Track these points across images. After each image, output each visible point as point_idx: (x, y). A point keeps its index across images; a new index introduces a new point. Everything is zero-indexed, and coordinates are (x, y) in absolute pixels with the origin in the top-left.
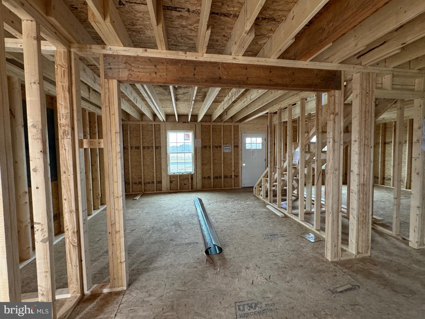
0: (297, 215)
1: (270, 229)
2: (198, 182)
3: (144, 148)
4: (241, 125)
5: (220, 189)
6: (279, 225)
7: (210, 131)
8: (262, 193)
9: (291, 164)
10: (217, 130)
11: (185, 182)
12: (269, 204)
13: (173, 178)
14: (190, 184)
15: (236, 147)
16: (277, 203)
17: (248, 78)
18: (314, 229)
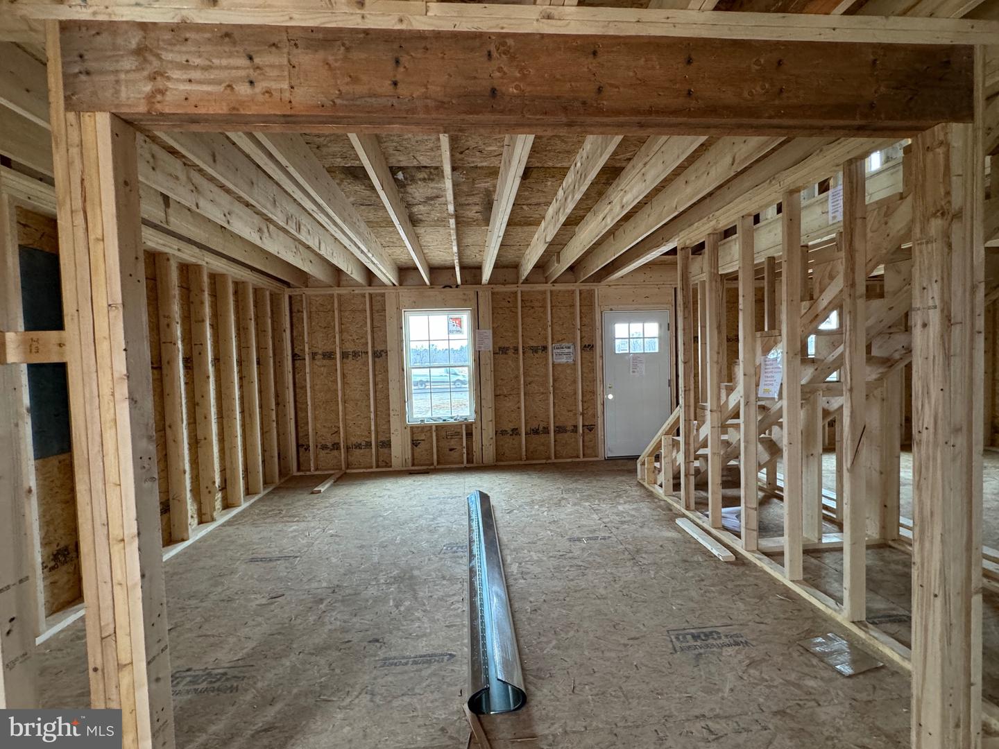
1: (693, 611)
2: (485, 443)
3: (345, 355)
4: (600, 289)
5: (544, 461)
6: (722, 593)
7: (517, 308)
8: (661, 478)
9: (753, 398)
10: (536, 304)
11: (453, 443)
12: (684, 516)
13: (419, 434)
14: (465, 450)
15: (588, 347)
16: (709, 513)
18: (843, 616)
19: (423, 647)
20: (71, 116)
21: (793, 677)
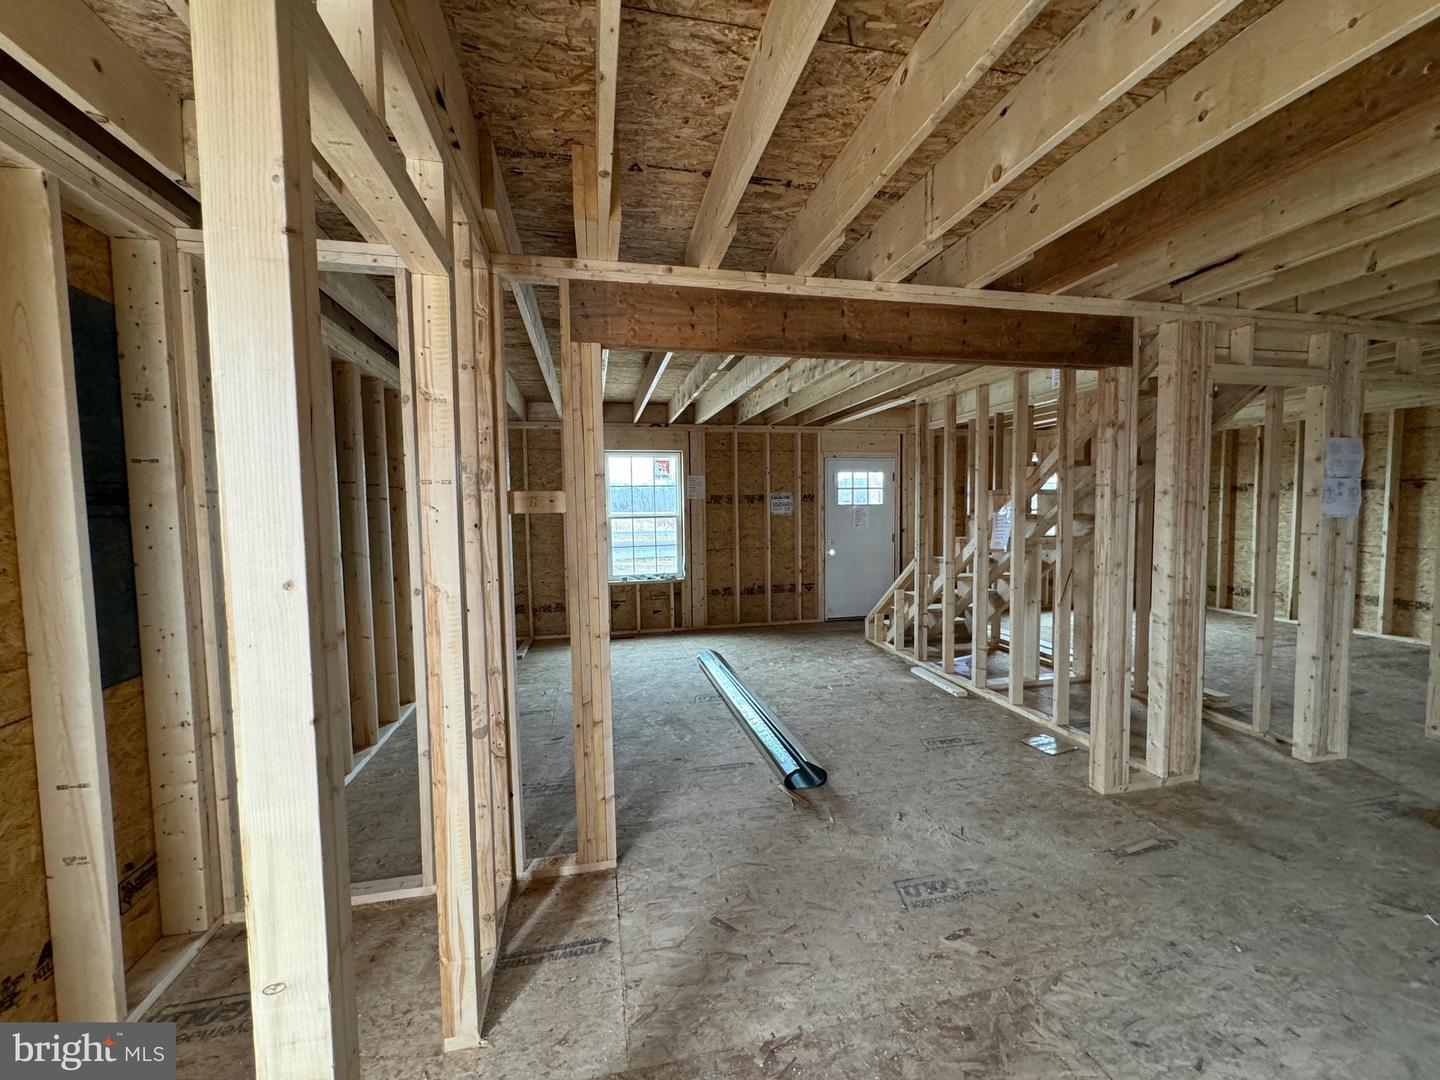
0: (1002, 691)
1: (938, 728)
2: (696, 605)
4: (823, 434)
5: (760, 624)
6: (958, 717)
7: (731, 451)
8: (893, 633)
9: (985, 550)
10: (754, 448)
11: (658, 605)
12: (917, 666)
13: (621, 594)
14: (673, 612)
15: (809, 498)
16: (943, 662)
17: (910, 339)
18: (1052, 724)
19: (721, 761)
20: (575, 344)
21: (1016, 758)
